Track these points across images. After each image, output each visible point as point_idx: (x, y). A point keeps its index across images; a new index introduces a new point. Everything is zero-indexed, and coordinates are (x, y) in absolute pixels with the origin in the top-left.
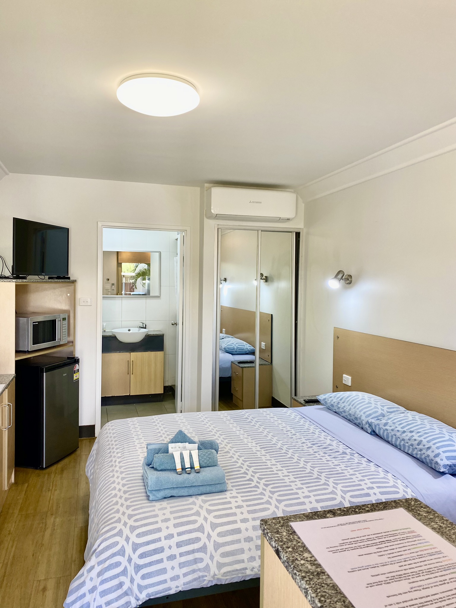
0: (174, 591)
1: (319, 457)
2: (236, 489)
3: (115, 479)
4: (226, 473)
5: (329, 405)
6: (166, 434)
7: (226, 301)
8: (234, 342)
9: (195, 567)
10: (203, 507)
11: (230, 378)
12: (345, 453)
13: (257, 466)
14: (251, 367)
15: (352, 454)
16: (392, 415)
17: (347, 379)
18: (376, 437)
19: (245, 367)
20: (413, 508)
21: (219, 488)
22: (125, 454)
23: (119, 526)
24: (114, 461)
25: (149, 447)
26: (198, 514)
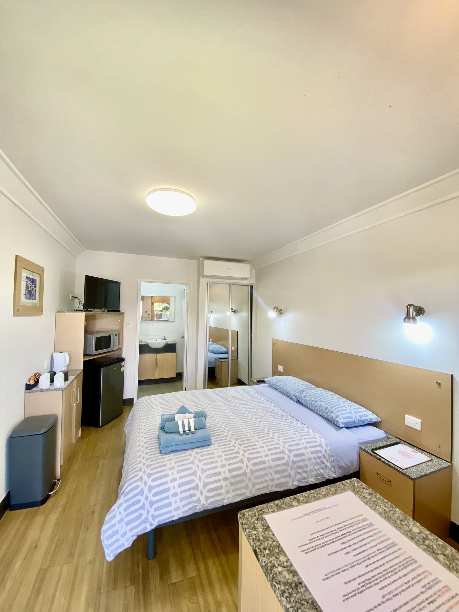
0: (177, 517)
1: (267, 419)
2: (218, 443)
3: (140, 438)
4: (211, 432)
5: (271, 384)
6: (175, 405)
7: (212, 324)
8: (216, 347)
9: (190, 500)
10: (196, 457)
11: (215, 367)
12: (282, 415)
13: (231, 426)
14: (226, 361)
15: (287, 416)
16: (309, 391)
17: (280, 368)
18: (300, 404)
19: (223, 361)
20: (358, 489)
21: (207, 443)
22: (148, 420)
23: (140, 474)
24: (141, 425)
25: (163, 417)
26: (192, 462)
